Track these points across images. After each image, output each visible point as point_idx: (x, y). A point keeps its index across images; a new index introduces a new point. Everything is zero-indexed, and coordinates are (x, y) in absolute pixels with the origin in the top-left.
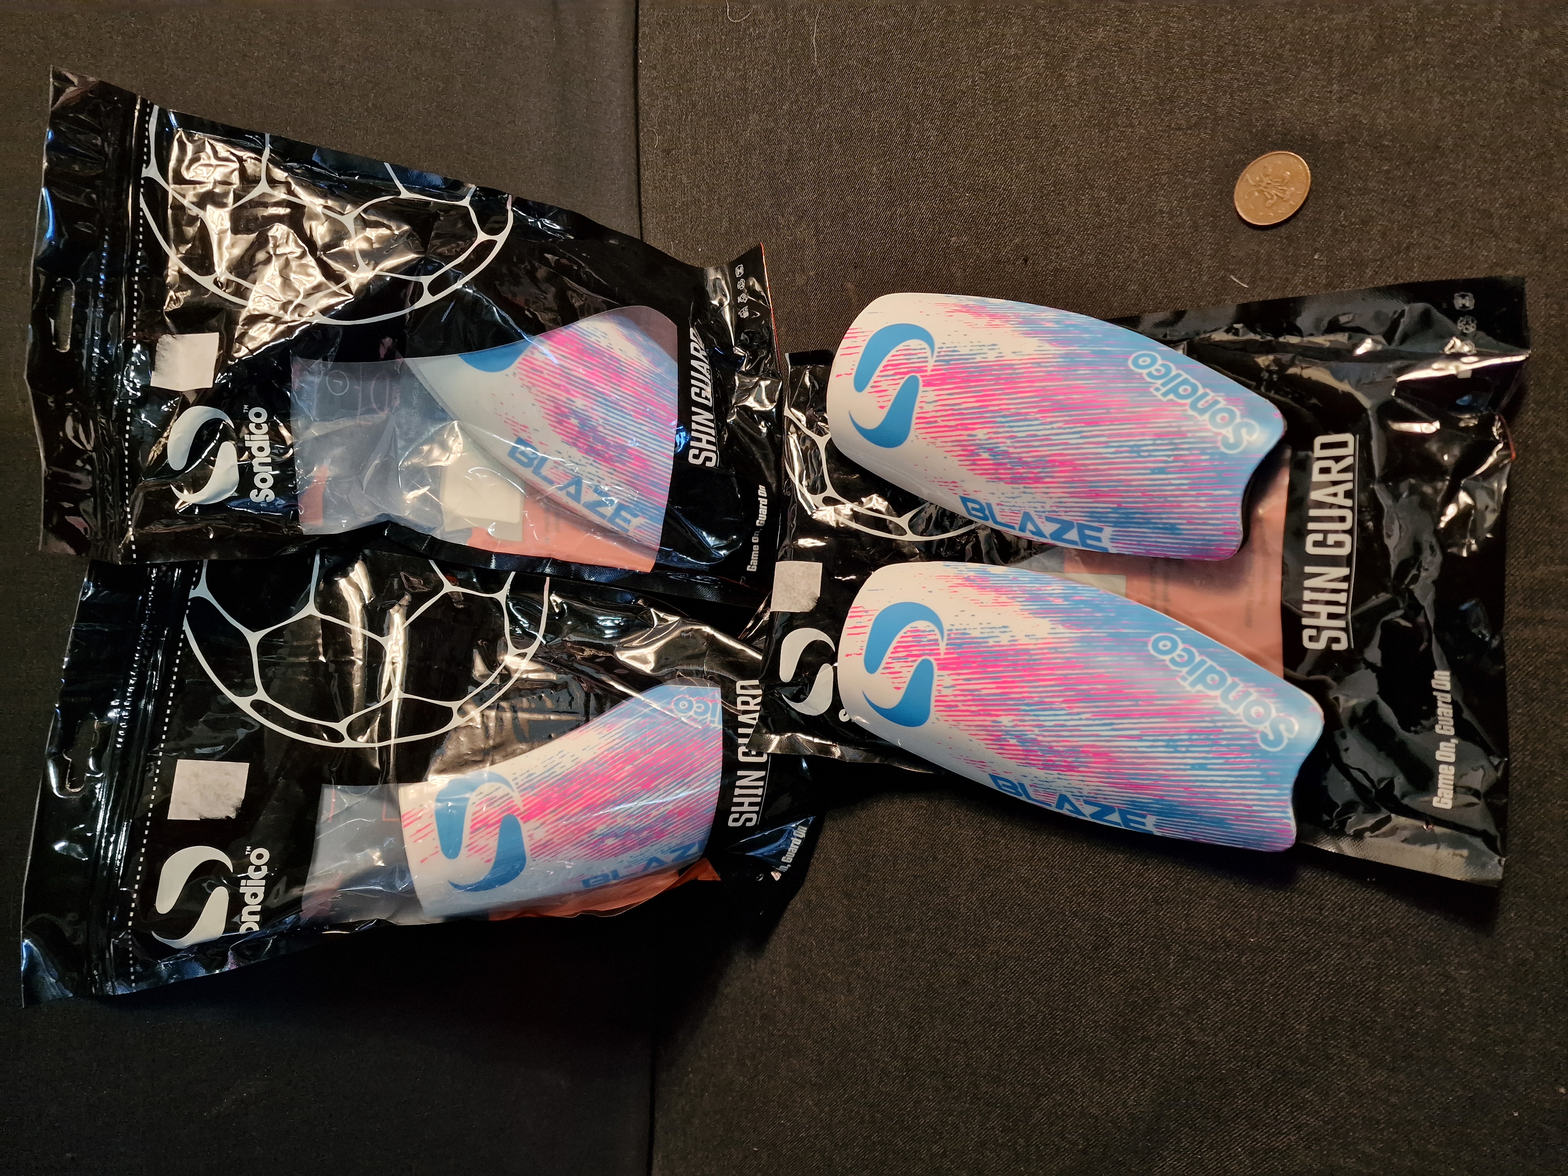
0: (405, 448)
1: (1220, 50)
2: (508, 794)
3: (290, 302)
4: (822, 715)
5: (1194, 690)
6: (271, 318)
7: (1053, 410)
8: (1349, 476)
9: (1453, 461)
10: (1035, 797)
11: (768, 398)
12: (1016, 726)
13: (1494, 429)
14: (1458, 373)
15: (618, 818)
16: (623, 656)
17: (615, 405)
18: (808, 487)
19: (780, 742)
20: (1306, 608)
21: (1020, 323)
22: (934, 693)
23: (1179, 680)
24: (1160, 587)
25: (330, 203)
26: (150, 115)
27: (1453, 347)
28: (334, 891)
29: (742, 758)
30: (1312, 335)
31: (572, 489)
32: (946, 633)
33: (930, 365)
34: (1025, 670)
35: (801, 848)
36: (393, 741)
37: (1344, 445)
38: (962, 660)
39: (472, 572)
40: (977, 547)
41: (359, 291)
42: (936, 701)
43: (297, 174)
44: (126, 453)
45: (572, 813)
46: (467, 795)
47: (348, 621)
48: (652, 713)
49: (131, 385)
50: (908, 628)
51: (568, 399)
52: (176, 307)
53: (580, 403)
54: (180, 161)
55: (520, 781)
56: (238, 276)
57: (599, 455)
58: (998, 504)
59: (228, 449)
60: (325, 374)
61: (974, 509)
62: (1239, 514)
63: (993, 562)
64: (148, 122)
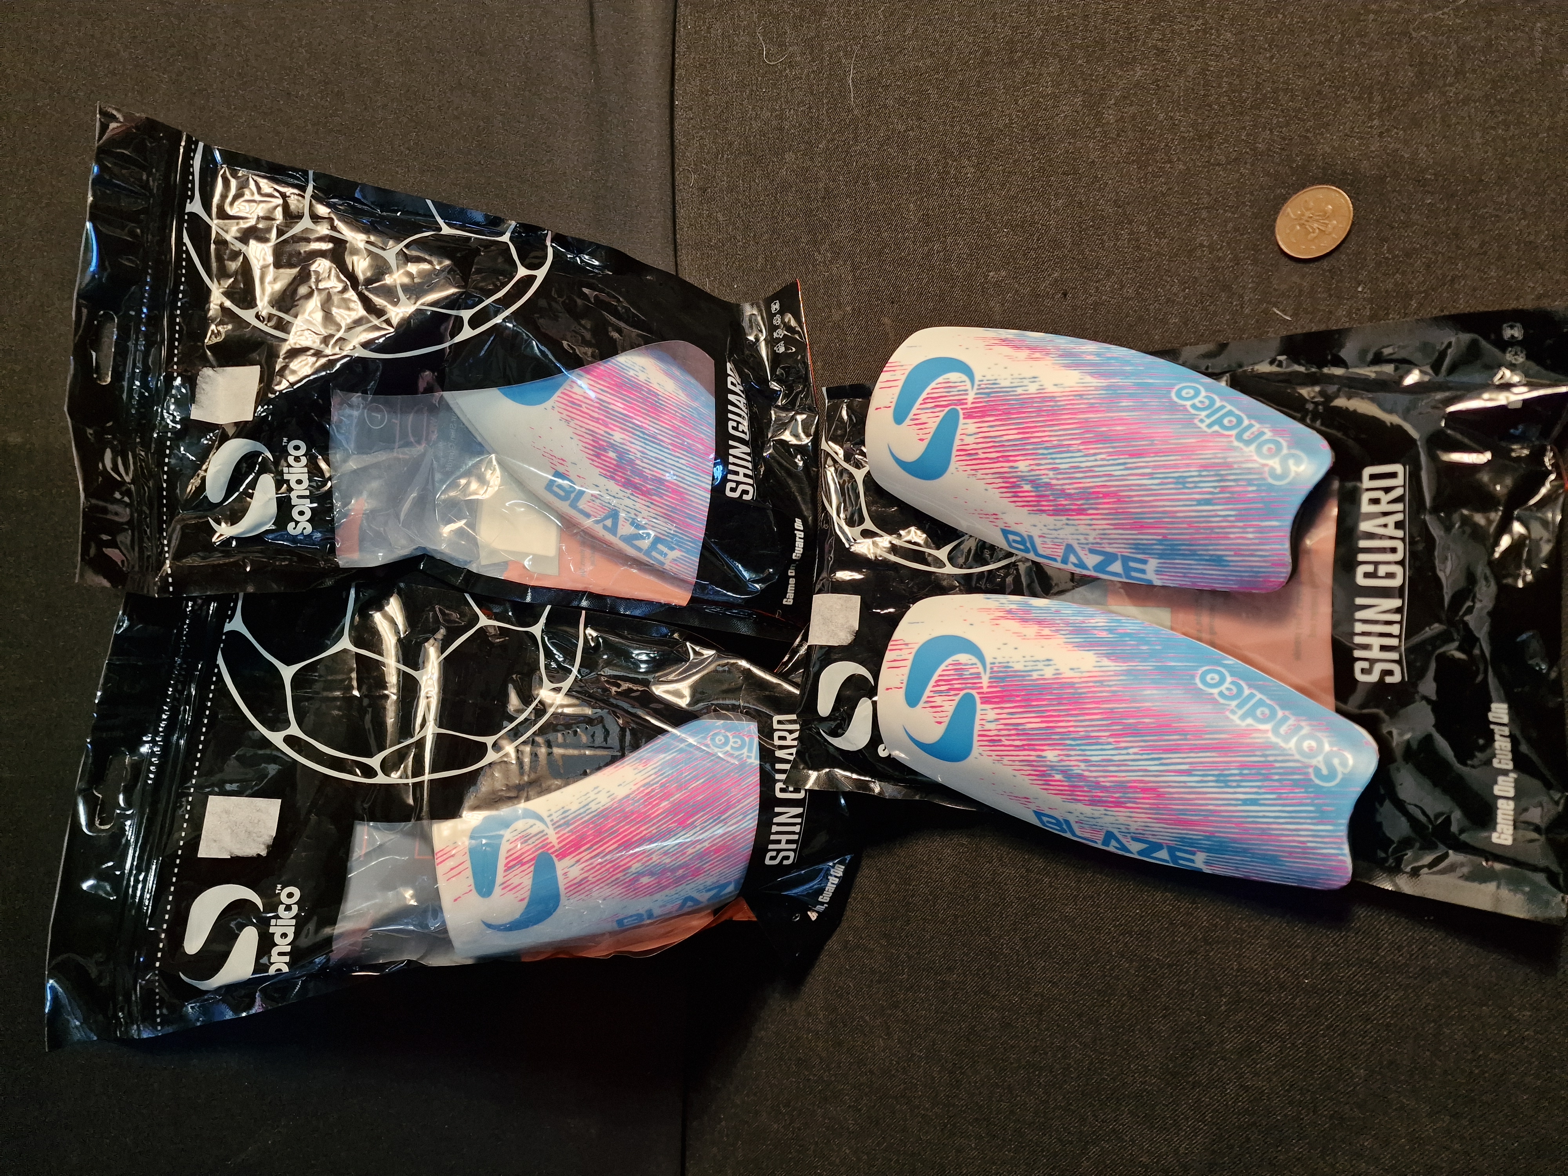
0: (443, 482)
1: (1258, 87)
2: (543, 831)
3: (332, 336)
4: (860, 750)
5: (1243, 724)
6: (312, 351)
7: (1097, 442)
8: (1399, 507)
9: (1505, 491)
10: (1081, 834)
11: (804, 432)
12: (1062, 760)
13: (1546, 460)
14: (1509, 403)
15: (653, 856)
16: (659, 690)
17: (653, 439)
18: (846, 519)
19: (818, 778)
20: (1358, 640)
21: (1061, 356)
22: (977, 728)
23: (1228, 714)
24: (1205, 619)
25: (372, 238)
26: (195, 151)
27: (1502, 378)
28: (365, 931)
29: (779, 795)
30: (1356, 367)
31: (609, 523)
32: (988, 666)
33: (971, 397)
34: (1070, 704)
35: (838, 887)
36: (427, 777)
37: (1393, 475)
38: (1005, 694)
39: (508, 605)
40: (1017, 578)
41: (400, 325)
42: (979, 736)
43: (340, 210)
44: (165, 485)
45: (607, 850)
46: (501, 832)
47: (381, 654)
48: (688, 749)
49: (171, 417)
50: (949, 661)
51: (605, 432)
52: (219, 339)
53: (618, 436)
54: (224, 197)
55: (555, 817)
56: (280, 310)
57: (636, 488)
58: (1040, 536)
59: (267, 481)
60: (364, 408)
61: (1014, 541)
62: (1287, 545)
63: (1034, 595)
64: (193, 158)
